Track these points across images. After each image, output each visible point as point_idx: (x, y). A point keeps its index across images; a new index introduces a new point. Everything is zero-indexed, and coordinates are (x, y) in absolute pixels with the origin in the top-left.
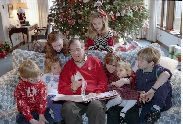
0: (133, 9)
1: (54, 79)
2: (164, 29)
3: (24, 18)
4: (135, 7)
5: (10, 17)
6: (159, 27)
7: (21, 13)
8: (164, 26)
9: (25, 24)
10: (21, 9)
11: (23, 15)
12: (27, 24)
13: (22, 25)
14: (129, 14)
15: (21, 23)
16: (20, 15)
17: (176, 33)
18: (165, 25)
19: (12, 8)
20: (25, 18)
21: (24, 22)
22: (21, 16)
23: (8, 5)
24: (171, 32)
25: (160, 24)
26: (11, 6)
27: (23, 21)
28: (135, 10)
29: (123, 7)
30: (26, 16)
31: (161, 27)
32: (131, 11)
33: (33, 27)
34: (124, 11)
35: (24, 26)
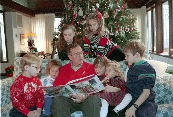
0: (125, 30)
1: (51, 81)
2: (155, 53)
3: (32, 44)
4: (127, 28)
5: (21, 44)
6: (151, 52)
7: (30, 41)
8: (154, 51)
9: (33, 50)
10: (31, 37)
11: (32, 42)
12: (35, 50)
13: (31, 50)
14: (122, 35)
15: (31, 49)
16: (29, 42)
17: (165, 54)
18: (155, 49)
19: (23, 37)
20: (34, 45)
21: (33, 48)
22: (31, 43)
23: (20, 35)
24: (161, 54)
25: (151, 50)
26: (23, 35)
27: (31, 47)
28: (126, 31)
29: (116, 28)
30: (35, 43)
31: (152, 52)
32: (123, 31)
33: (41, 53)
34: (117, 32)
35: (33, 51)
